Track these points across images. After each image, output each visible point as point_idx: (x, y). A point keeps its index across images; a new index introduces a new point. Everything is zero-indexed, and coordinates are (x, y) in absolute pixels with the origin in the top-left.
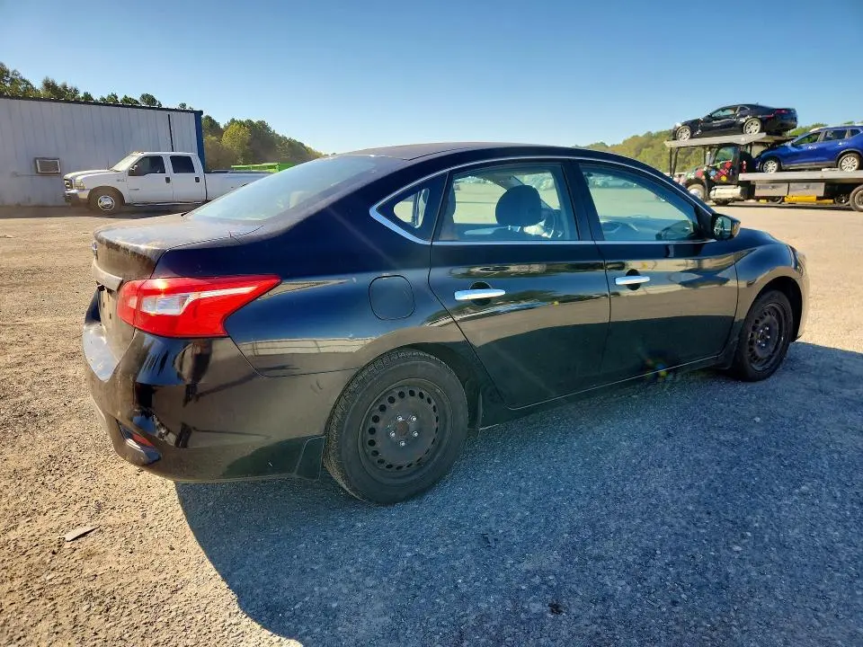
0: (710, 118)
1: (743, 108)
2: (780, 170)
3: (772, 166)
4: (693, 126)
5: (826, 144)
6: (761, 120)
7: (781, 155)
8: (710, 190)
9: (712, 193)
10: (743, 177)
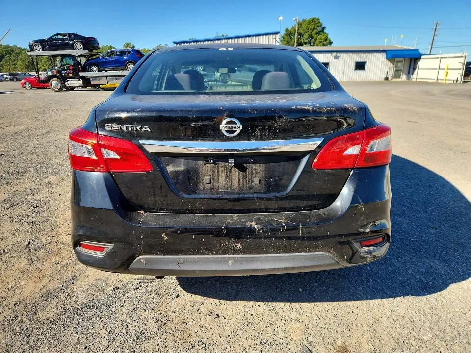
0: (51, 39)
1: (70, 35)
2: (99, 70)
3: (95, 68)
4: (42, 43)
5: (118, 58)
6: (82, 43)
7: (97, 62)
8: (65, 83)
9: (66, 83)
10: (81, 74)
